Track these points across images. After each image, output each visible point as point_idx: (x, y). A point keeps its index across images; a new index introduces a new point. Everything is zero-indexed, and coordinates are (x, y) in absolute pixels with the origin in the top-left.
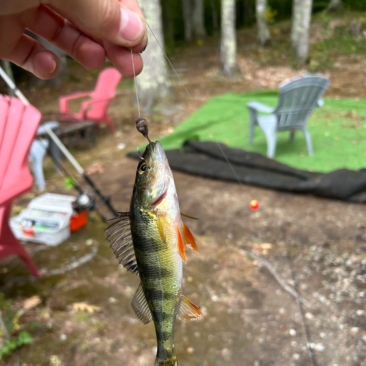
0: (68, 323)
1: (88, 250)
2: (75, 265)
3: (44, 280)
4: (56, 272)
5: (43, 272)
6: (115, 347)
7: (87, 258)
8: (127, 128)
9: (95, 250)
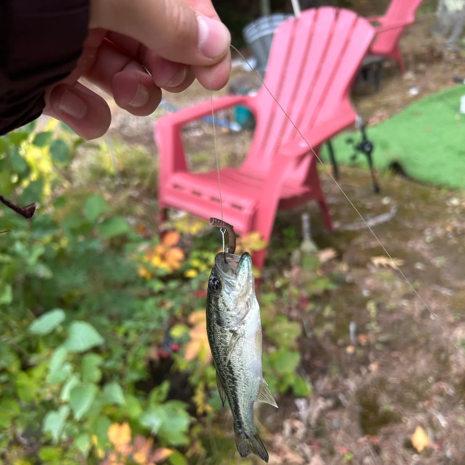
0: (369, 282)
1: (384, 209)
2: (371, 223)
3: (338, 234)
4: (350, 227)
5: (336, 225)
6: (425, 314)
7: (384, 218)
8: (422, 67)
9: (393, 211)
